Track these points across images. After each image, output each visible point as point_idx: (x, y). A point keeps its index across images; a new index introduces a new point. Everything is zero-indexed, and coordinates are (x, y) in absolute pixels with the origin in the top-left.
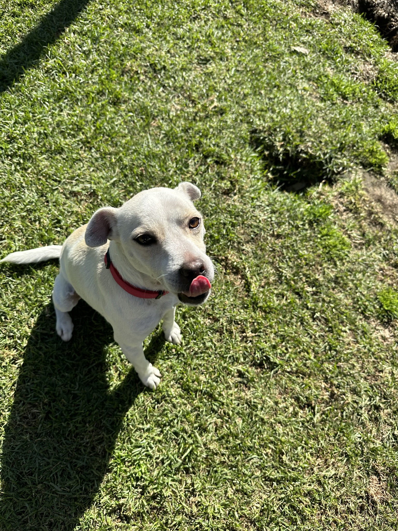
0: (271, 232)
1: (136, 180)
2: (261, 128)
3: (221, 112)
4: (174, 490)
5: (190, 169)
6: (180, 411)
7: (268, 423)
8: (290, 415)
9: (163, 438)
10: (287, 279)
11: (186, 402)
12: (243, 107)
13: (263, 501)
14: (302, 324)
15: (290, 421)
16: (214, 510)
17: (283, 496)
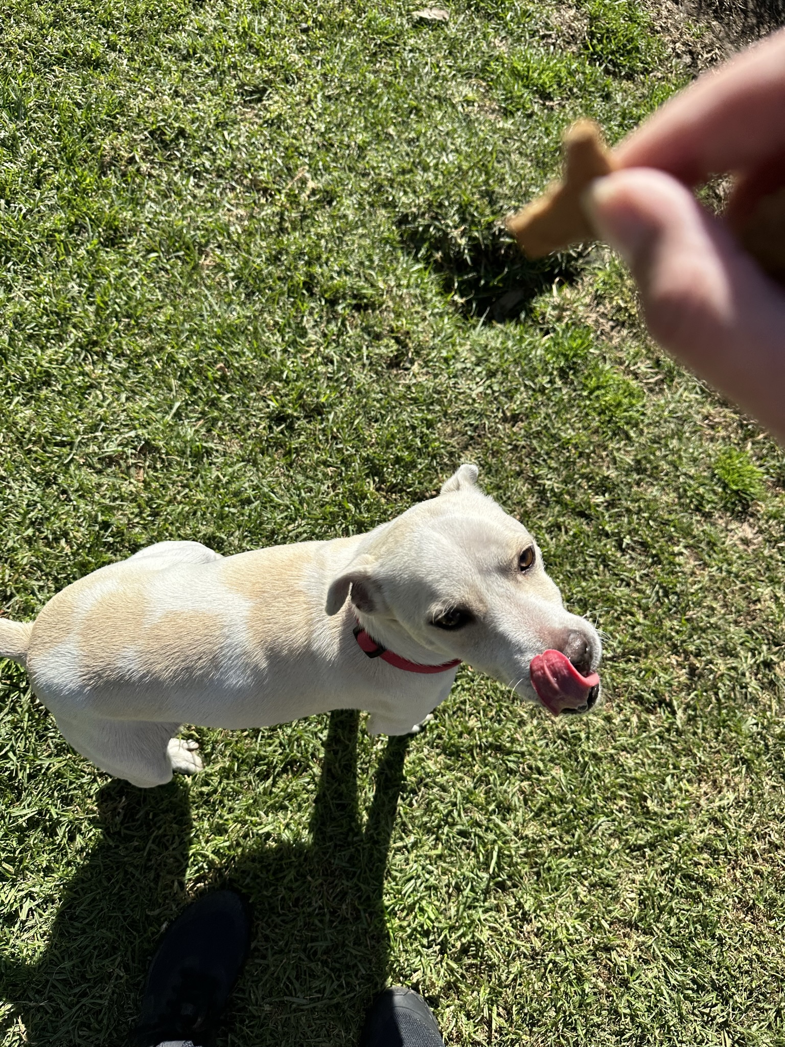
0: (500, 415)
1: (218, 392)
2: (414, 210)
3: (328, 198)
4: (492, 925)
5: (311, 336)
6: (456, 793)
7: (606, 758)
8: (636, 730)
9: (443, 849)
10: (555, 495)
11: (460, 774)
12: (365, 175)
13: (638, 886)
14: (606, 566)
15: (639, 740)
16: (568, 930)
17: (666, 865)
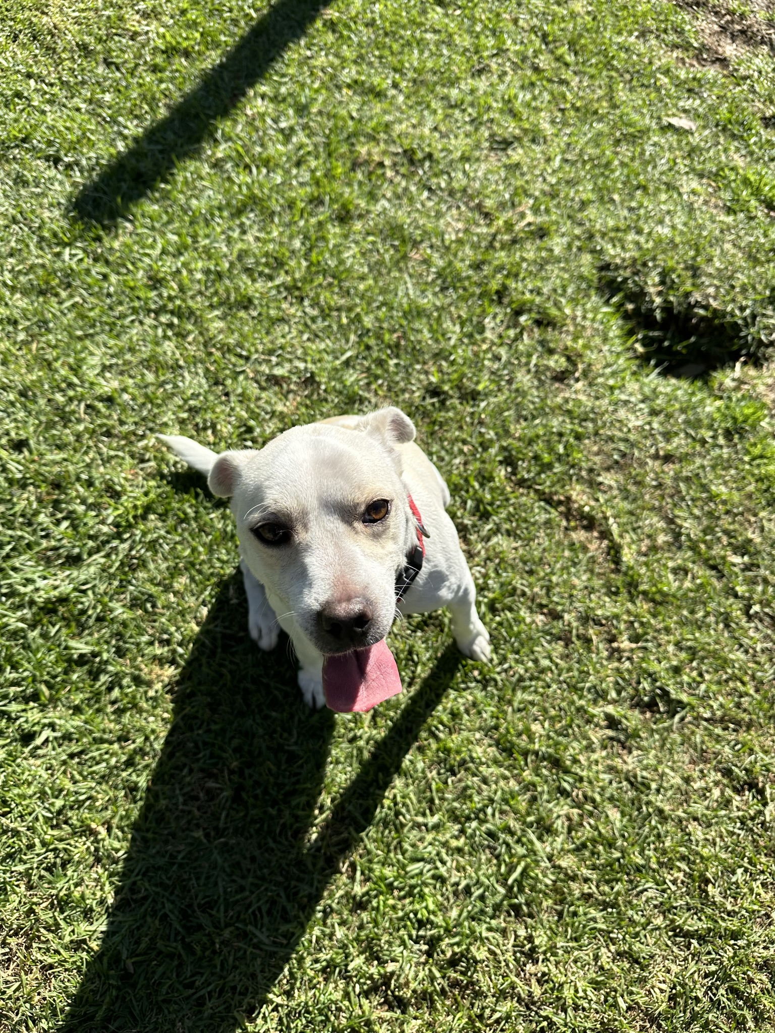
0: (653, 451)
1: (388, 356)
2: (618, 261)
3: (541, 233)
4: (492, 947)
5: (488, 334)
6: (497, 793)
7: (673, 820)
8: (715, 805)
9: (466, 844)
10: (690, 540)
11: (507, 773)
12: (581, 224)
13: (672, 978)
14: (727, 626)
15: (716, 816)
16: (576, 991)
17: (713, 968)
